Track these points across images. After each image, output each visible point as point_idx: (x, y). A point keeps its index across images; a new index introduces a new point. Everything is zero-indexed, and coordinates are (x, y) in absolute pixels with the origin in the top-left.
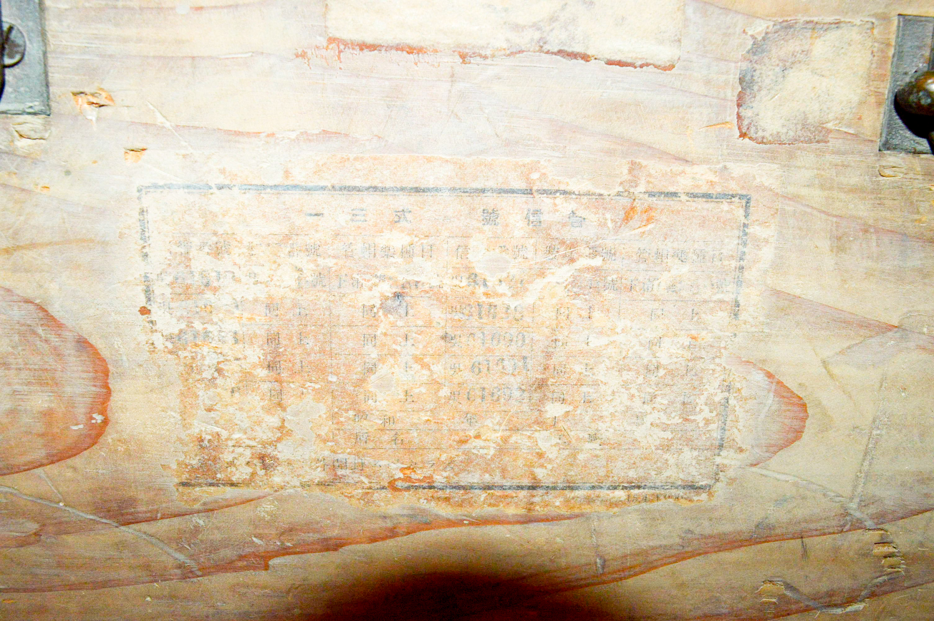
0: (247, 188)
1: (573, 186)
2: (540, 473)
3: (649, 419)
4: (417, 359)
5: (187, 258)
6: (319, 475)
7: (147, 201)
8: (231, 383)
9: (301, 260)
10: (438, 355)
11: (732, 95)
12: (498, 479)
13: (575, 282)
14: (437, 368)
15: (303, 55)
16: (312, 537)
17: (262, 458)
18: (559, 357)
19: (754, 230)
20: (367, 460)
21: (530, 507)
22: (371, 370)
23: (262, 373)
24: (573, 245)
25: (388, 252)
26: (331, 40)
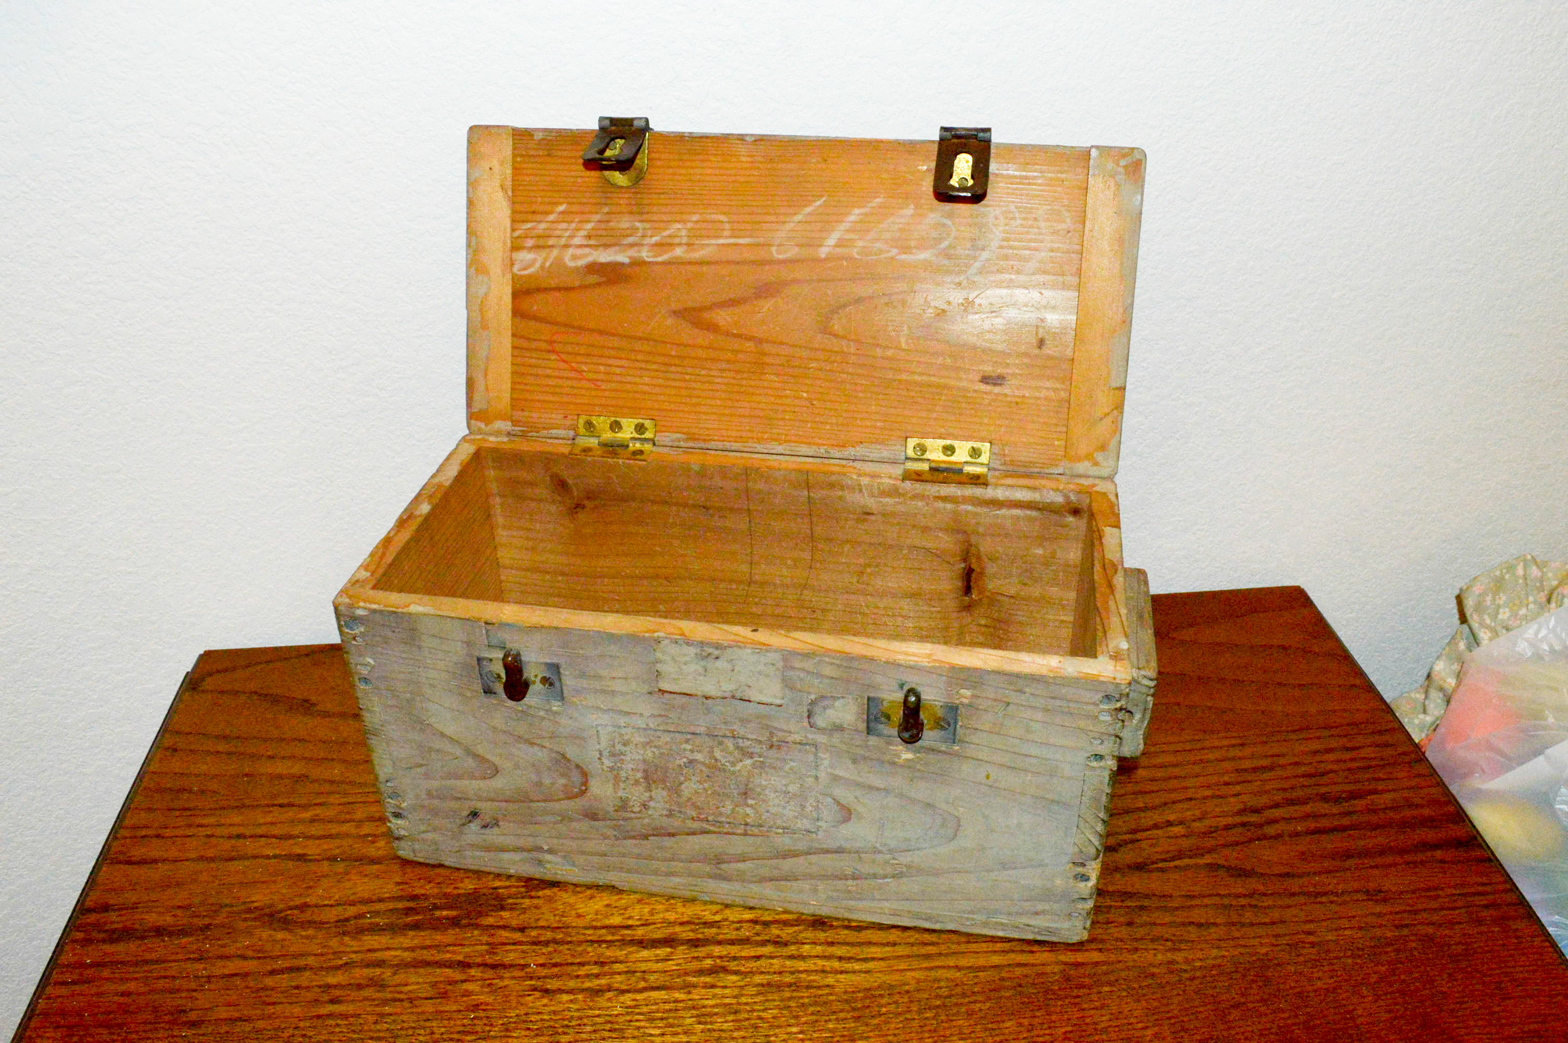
0: (633, 728)
1: (749, 736)
2: (748, 820)
3: (788, 808)
4: (699, 782)
5: (614, 746)
6: (665, 812)
7: (599, 728)
8: (632, 782)
9: (655, 750)
10: (705, 781)
11: (806, 714)
12: (732, 820)
13: (754, 764)
14: (706, 785)
15: (650, 693)
16: (663, 831)
17: (644, 806)
18: (751, 786)
19: (820, 755)
20: (682, 810)
21: (745, 831)
22: (682, 783)
23: (642, 780)
24: (752, 753)
25: (685, 750)
26: (660, 690)
